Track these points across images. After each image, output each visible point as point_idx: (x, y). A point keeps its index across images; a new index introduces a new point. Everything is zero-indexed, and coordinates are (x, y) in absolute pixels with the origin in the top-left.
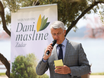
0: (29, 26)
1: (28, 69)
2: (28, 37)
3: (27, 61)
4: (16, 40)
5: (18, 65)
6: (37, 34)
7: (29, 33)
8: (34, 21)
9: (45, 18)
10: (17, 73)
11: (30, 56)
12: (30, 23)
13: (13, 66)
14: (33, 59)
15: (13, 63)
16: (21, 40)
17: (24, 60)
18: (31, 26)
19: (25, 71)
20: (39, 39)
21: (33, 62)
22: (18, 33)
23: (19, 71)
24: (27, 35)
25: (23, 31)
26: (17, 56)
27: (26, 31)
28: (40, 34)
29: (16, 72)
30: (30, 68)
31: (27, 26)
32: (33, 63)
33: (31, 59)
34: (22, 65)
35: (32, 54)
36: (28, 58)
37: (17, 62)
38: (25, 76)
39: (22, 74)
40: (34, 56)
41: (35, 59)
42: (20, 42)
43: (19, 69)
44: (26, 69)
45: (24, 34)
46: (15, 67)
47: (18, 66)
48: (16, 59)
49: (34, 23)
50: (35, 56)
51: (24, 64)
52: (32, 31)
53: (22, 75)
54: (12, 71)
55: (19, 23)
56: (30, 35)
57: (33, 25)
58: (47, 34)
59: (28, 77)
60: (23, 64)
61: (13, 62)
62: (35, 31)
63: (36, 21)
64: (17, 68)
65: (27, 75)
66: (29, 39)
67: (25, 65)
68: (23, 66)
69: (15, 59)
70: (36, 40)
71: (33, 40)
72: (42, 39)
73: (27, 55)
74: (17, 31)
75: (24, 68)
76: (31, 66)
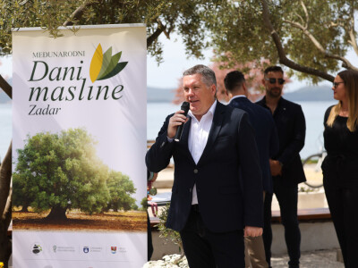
0: (66, 69)
1: (69, 163)
2: (66, 93)
3: (64, 146)
4: (30, 100)
5: (38, 154)
6: (91, 88)
7: (67, 83)
8: (82, 58)
9: (114, 53)
10: (34, 174)
11: (73, 134)
12: (70, 62)
13: (21, 158)
14: (81, 140)
15: (20, 151)
16: (45, 100)
17: (55, 143)
18: (73, 68)
19: (60, 168)
20: (97, 98)
21: (83, 148)
22: (34, 85)
23: (39, 168)
24: (62, 89)
25: (51, 79)
26: (33, 134)
27: (58, 80)
28: (100, 87)
29: (32, 171)
30: (74, 160)
31: (60, 69)
32: (80, 150)
33: (77, 141)
34: (49, 154)
35: (79, 130)
36: (68, 140)
37: (33, 149)
38: (59, 178)
39: (50, 174)
40: (85, 136)
41: (87, 142)
42: (41, 104)
43: (40, 164)
44: (62, 164)
45: (52, 85)
46: (28, 160)
47: (36, 158)
48: (31, 141)
49: (82, 62)
50: (88, 134)
51: (56, 151)
52: (78, 79)
53: (49, 178)
54: (18, 169)
55: (36, 63)
56: (72, 90)
57: (80, 68)
58: (120, 88)
59: (67, 180)
60: (52, 152)
61: (23, 148)
62: (85, 80)
63: (88, 60)
64: (33, 161)
65: (63, 176)
66: (70, 97)
67: (59, 154)
68: (52, 156)
69: (27, 143)
70: (89, 99)
71: (80, 99)
72: (105, 98)
73: (64, 133)
74: (31, 80)
75: (56, 160)
76: (76, 155)
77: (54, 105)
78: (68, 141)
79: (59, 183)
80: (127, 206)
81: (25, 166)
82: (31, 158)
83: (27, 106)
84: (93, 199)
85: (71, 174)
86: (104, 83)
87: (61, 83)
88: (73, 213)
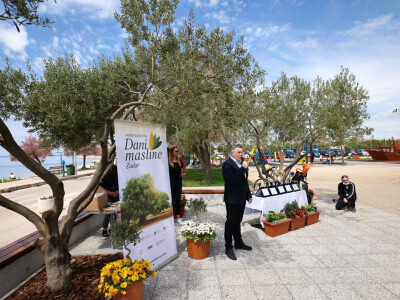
0: (140, 143)
1: (145, 191)
2: (141, 156)
4: (126, 160)
6: (150, 153)
7: (141, 151)
8: (146, 138)
10: (131, 201)
11: (146, 177)
12: (141, 140)
13: (124, 194)
15: (124, 190)
17: (139, 182)
20: (153, 158)
22: (128, 152)
23: (133, 197)
24: (139, 154)
26: (129, 179)
27: (137, 148)
28: (154, 153)
31: (138, 144)
39: (137, 199)
42: (131, 162)
44: (142, 193)
45: (135, 152)
49: (146, 140)
52: (145, 148)
54: (123, 200)
55: (127, 139)
56: (143, 154)
57: (146, 143)
58: (161, 153)
61: (125, 187)
62: (148, 149)
63: (148, 138)
65: (143, 199)
66: (143, 158)
67: (141, 188)
68: (138, 190)
70: (150, 158)
71: (147, 158)
72: (156, 158)
74: (126, 149)
76: (147, 187)
77: (137, 162)
78: (144, 181)
79: (142, 203)
80: (167, 207)
81: (127, 198)
82: (129, 192)
83: (125, 163)
84: (155, 207)
85: (146, 197)
86: (155, 151)
87: (139, 151)
88: (149, 217)
